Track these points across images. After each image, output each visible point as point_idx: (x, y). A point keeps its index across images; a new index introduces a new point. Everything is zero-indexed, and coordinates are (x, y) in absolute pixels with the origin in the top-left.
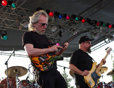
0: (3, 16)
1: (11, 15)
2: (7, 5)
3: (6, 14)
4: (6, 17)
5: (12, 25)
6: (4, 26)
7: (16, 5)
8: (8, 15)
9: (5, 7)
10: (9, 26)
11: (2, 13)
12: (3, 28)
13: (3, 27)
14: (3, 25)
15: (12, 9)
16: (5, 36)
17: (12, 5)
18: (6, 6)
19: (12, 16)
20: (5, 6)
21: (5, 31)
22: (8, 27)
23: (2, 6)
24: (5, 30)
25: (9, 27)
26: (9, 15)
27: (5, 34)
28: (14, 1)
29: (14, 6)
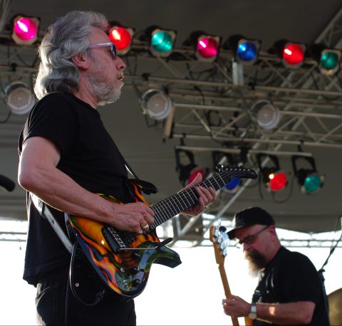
0: (298, 102)
1: (322, 95)
2: (304, 60)
3: (304, 94)
4: (306, 108)
5: (334, 133)
6: (302, 141)
7: (335, 56)
8: (315, 97)
9: (297, 70)
10: (321, 137)
11: (292, 94)
12: (300, 148)
13: (299, 143)
14: (298, 136)
15: (324, 76)
16: (313, 178)
17: (324, 57)
18: (301, 64)
19: (328, 99)
20: (296, 67)
21: (311, 160)
22: (317, 144)
23: (288, 66)
24: (309, 155)
25: (322, 142)
26: (320, 97)
27: (311, 168)
28: (328, 44)
29: (330, 62)
